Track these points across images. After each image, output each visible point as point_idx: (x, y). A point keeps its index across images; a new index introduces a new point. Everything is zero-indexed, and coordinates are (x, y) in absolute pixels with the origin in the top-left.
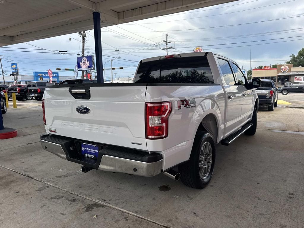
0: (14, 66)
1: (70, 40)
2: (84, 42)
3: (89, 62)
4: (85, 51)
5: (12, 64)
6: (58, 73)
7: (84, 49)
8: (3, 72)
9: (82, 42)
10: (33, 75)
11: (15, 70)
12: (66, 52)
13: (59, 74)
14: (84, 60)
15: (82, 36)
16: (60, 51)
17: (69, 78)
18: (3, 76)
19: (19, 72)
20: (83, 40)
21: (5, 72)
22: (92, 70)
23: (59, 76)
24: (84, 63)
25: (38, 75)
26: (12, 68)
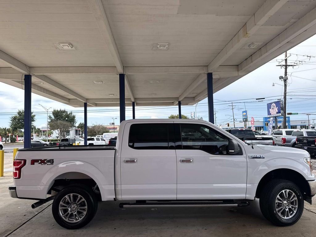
0: (245, 113)
1: (274, 85)
2: (285, 85)
3: (277, 108)
4: (287, 95)
5: (243, 112)
6: (289, 117)
7: (286, 93)
8: (234, 120)
9: (284, 85)
10: (263, 121)
11: (244, 117)
12: (264, 98)
13: (290, 119)
14: (273, 106)
15: (283, 80)
16: (257, 99)
17: (302, 122)
18: (234, 123)
19: (248, 119)
20: (285, 83)
21: (235, 120)
22: (280, 116)
23: (290, 120)
24: (273, 109)
25: (268, 120)
26: (243, 116)
